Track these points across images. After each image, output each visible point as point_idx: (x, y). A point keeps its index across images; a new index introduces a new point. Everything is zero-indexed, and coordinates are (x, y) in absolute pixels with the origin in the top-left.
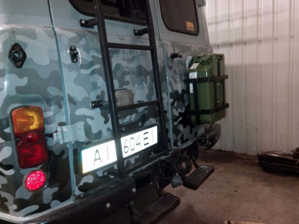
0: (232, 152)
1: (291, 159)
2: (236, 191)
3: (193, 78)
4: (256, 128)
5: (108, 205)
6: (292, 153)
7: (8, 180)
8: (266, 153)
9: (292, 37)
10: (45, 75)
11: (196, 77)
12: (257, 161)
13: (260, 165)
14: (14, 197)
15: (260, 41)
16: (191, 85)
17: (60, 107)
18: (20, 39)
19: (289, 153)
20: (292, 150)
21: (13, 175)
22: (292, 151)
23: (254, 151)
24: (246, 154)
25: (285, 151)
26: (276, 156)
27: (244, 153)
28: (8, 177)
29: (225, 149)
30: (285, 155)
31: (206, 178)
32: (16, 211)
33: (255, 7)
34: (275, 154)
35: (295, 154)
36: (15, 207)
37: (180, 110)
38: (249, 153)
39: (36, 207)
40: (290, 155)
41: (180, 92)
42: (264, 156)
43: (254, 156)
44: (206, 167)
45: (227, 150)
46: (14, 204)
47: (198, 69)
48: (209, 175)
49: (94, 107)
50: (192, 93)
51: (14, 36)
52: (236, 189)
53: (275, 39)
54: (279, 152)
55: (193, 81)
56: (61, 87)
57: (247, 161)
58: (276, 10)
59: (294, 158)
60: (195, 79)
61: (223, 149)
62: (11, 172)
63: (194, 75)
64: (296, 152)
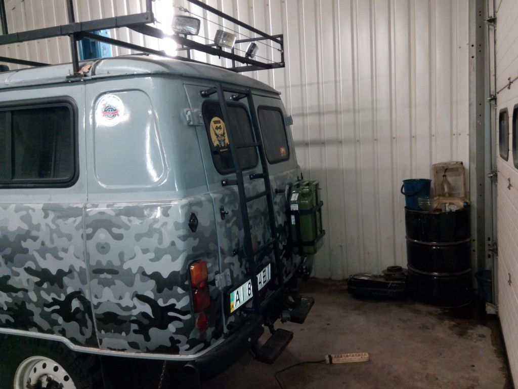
1: (383, 281)
2: (329, 324)
3: (294, 210)
4: (341, 247)
5: (249, 340)
6: (382, 274)
7: (184, 324)
8: (354, 276)
9: (376, 140)
10: (207, 234)
11: (297, 209)
12: (346, 287)
13: (350, 291)
14: (188, 338)
15: (341, 142)
16: (293, 217)
17: (216, 259)
18: (194, 209)
19: (379, 274)
20: (383, 270)
21: (190, 319)
22: (383, 272)
23: (339, 274)
24: (330, 279)
25: (375, 273)
26: (366, 278)
27: (328, 277)
28: (185, 322)
30: (376, 276)
31: (309, 310)
32: (187, 350)
33: (334, 102)
34: (364, 276)
35: (386, 275)
36: (188, 346)
37: (283, 243)
38: (333, 278)
39: (202, 345)
40: (380, 276)
41: (283, 225)
42: (352, 280)
43: (339, 281)
44: (305, 299)
46: (187, 344)
47: (298, 202)
48: (311, 307)
49: (234, 255)
50: (293, 225)
51: (191, 208)
52: (328, 323)
53: (357, 141)
54: (368, 274)
55: (295, 213)
56: (216, 243)
57: (333, 288)
58: (357, 108)
59: (386, 280)
60: (296, 211)
62: (188, 317)
63: (295, 207)
64: (386, 272)
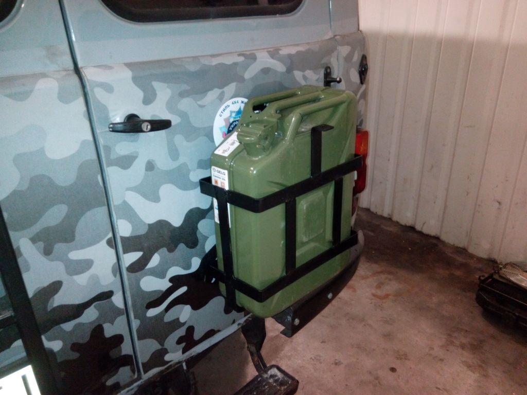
0: (437, 238)
2: (393, 370)
3: (219, 184)
4: (499, 203)
11: (226, 185)
27: (461, 245)
29: (422, 228)
43: (480, 260)
45: (426, 230)
52: (396, 364)
57: (458, 273)
61: (418, 228)
63: (221, 175)
